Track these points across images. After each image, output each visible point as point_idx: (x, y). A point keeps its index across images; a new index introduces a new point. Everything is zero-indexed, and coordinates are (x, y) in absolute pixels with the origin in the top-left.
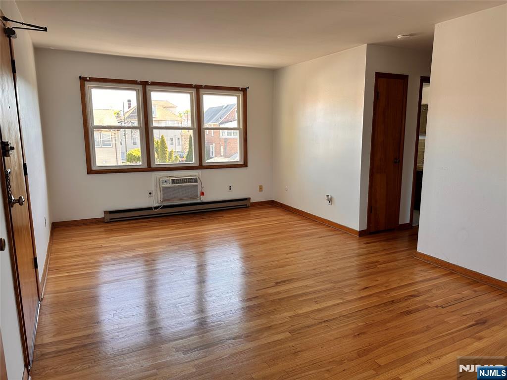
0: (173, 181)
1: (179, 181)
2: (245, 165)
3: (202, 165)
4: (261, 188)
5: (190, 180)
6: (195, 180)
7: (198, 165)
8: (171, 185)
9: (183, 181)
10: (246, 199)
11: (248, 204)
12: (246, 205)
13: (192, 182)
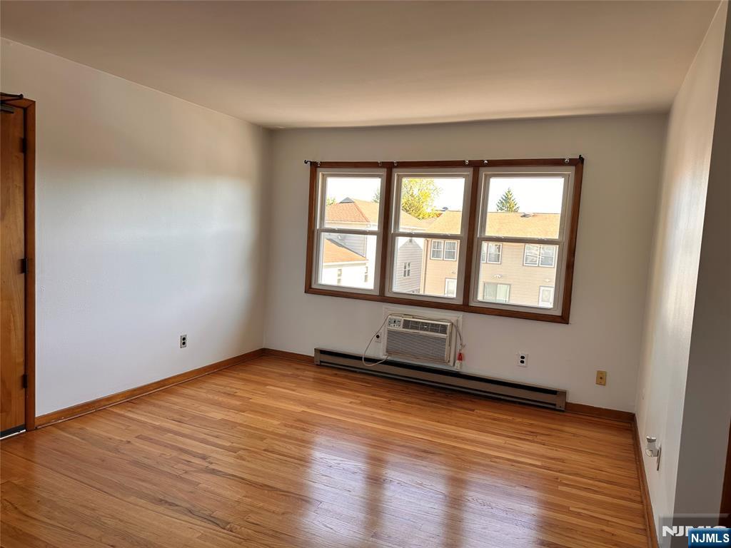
0: (407, 324)
1: (416, 325)
2: (563, 318)
3: (467, 305)
4: (601, 378)
5: (434, 328)
6: (443, 329)
7: (461, 303)
8: (400, 329)
9: (423, 326)
10: (553, 392)
11: (560, 404)
12: (555, 405)
13: (437, 332)
